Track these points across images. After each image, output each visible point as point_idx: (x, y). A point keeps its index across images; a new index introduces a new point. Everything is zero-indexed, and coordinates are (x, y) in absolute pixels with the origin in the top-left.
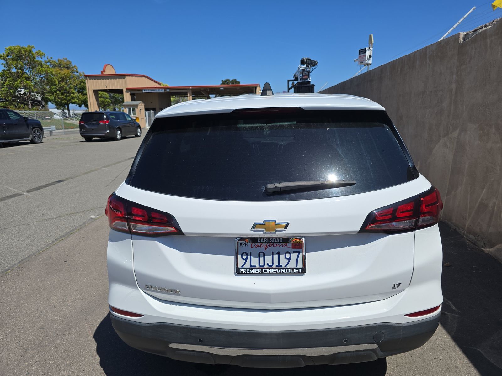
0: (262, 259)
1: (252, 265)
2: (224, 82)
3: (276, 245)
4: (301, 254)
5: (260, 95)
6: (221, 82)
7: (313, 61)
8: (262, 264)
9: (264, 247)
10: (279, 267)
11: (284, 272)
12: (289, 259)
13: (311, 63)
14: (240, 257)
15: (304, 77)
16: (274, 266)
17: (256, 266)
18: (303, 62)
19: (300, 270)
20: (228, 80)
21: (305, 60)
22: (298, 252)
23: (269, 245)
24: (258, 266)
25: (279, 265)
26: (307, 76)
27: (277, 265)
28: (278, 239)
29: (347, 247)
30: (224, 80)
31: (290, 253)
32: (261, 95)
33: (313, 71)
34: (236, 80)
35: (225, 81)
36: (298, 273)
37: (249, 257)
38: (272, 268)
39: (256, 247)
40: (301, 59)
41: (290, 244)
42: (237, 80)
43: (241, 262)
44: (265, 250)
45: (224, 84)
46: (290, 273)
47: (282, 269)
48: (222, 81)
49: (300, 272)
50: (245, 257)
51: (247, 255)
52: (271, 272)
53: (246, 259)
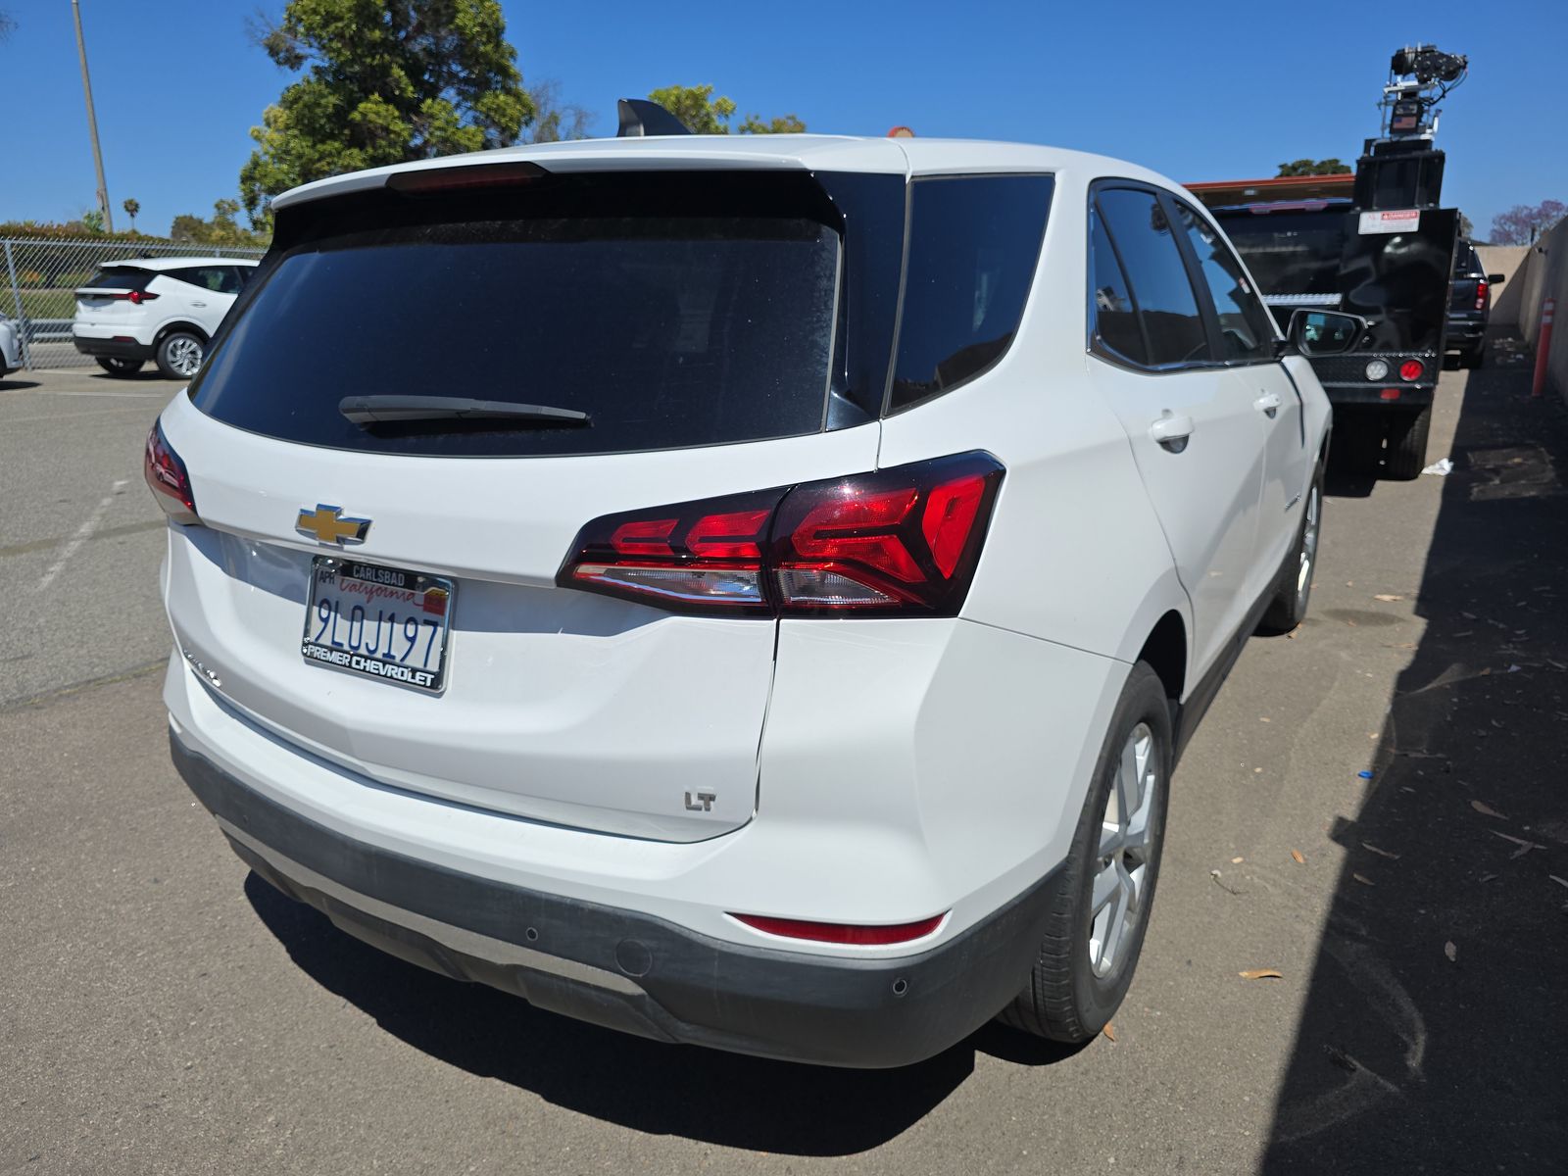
0: (357, 625)
1: (336, 640)
2: (1288, 171)
3: (392, 594)
4: (440, 630)
5: (616, 134)
6: (1278, 171)
7: (1442, 55)
8: (355, 643)
9: (366, 593)
10: (388, 659)
11: (395, 676)
12: (412, 640)
13: (1439, 67)
14: (315, 609)
15: (1400, 121)
16: (379, 655)
17: (341, 645)
18: (1400, 65)
19: (430, 677)
20: (1306, 164)
21: (1411, 57)
22: (435, 625)
23: (378, 589)
24: (346, 647)
25: (388, 655)
26: (1414, 119)
27: (386, 652)
28: (394, 574)
29: (557, 632)
30: (1290, 164)
31: (416, 624)
32: (618, 136)
33: (1443, 96)
34: (1336, 161)
35: (1294, 168)
36: (421, 688)
37: (333, 614)
38: (372, 659)
39: (350, 590)
40: (1394, 54)
41: (420, 595)
42: (1341, 163)
43: (316, 626)
44: (368, 601)
45: (1288, 175)
46: (406, 681)
47: (391, 667)
48: (1281, 166)
49: (429, 684)
50: (324, 613)
51: (330, 610)
52: (367, 669)
53: (326, 621)
